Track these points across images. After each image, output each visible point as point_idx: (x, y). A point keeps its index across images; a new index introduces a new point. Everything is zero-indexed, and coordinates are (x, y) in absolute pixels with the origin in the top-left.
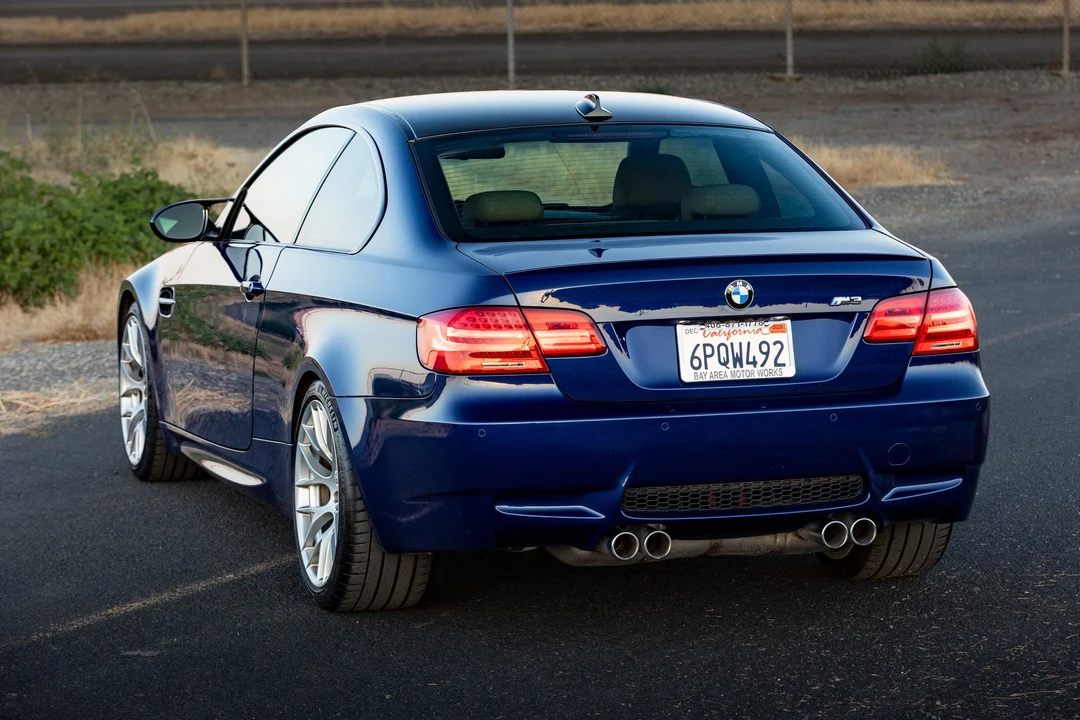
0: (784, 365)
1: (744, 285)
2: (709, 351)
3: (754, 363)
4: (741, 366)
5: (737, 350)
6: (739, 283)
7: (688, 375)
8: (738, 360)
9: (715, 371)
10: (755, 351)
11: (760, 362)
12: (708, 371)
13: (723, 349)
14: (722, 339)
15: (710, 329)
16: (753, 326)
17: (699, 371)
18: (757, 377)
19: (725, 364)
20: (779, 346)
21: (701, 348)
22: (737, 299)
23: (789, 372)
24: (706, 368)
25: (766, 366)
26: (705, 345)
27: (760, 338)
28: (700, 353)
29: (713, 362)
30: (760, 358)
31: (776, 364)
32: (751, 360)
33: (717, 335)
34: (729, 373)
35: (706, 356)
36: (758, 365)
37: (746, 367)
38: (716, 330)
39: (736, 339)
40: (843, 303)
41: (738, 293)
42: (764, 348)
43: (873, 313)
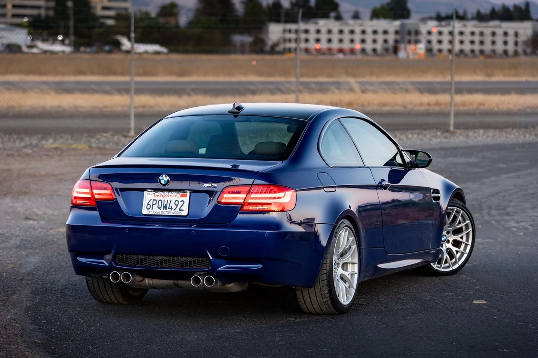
0: (183, 210)
1: (166, 177)
2: (155, 202)
3: (171, 209)
4: (166, 210)
5: (166, 203)
6: (164, 176)
7: (145, 212)
8: (165, 207)
9: (156, 211)
10: (173, 204)
11: (174, 208)
12: (153, 211)
13: (160, 202)
14: (161, 198)
15: (157, 194)
16: (174, 194)
17: (149, 210)
18: (171, 214)
19: (160, 208)
20: (182, 202)
21: (152, 201)
22: (163, 182)
23: (185, 213)
24: (152, 209)
25: (176, 211)
26: (154, 200)
27: (176, 199)
28: (151, 203)
29: (155, 207)
30: (174, 207)
31: (180, 210)
32: (170, 207)
33: (160, 196)
34: (161, 212)
35: (153, 204)
36: (173, 210)
37: (168, 210)
38: (160, 194)
39: (166, 199)
40: (207, 187)
41: (163, 180)
42: (177, 203)
43: (222, 192)
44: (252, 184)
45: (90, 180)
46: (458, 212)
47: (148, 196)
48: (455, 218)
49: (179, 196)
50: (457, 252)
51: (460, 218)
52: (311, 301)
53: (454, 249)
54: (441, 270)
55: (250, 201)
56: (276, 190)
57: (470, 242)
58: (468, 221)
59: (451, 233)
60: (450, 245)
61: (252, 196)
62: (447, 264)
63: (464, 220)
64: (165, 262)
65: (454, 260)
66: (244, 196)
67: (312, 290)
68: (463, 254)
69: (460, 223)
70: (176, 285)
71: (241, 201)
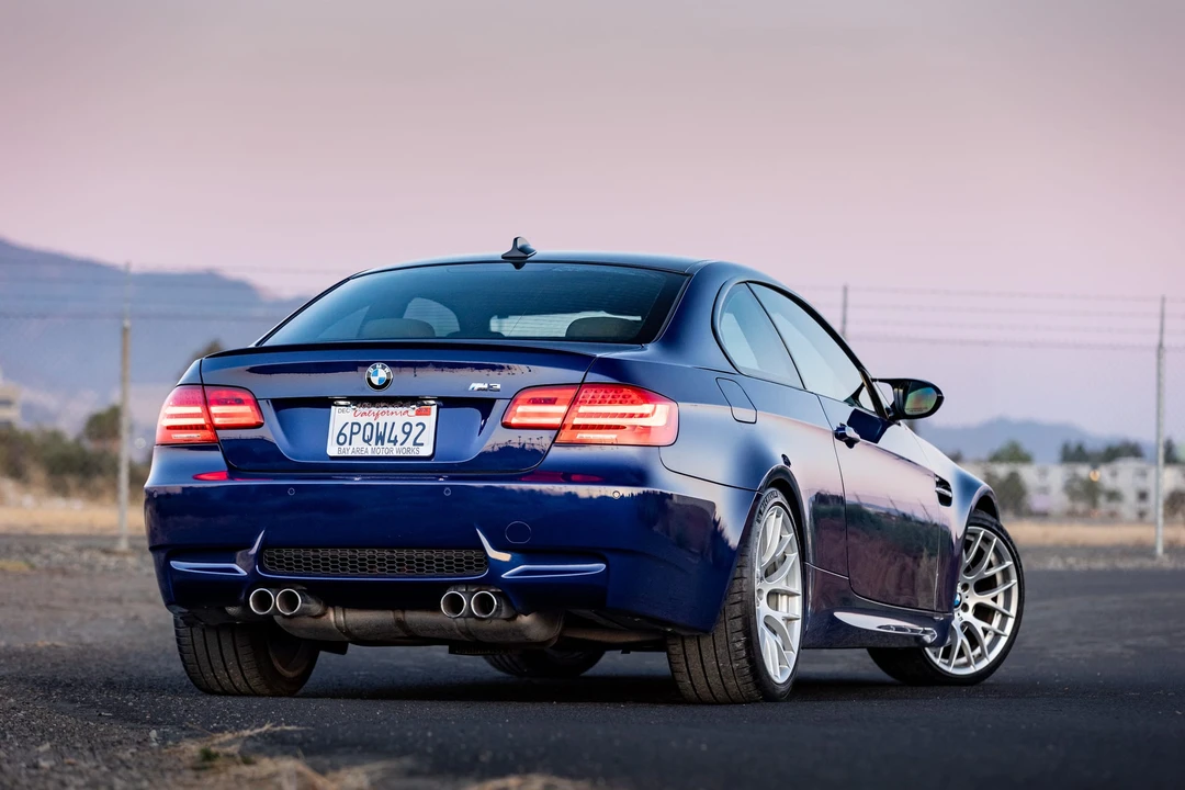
0: (422, 445)
1: (383, 368)
2: (356, 428)
3: (395, 442)
4: (382, 444)
5: (381, 429)
6: (379, 366)
7: (333, 450)
8: (380, 438)
9: (358, 447)
10: (398, 431)
11: (400, 440)
12: (351, 447)
13: (369, 427)
14: (371, 419)
15: (362, 409)
16: (401, 408)
17: (342, 447)
18: (395, 455)
19: (368, 441)
20: (421, 427)
21: (349, 427)
22: (375, 381)
23: (426, 451)
24: (350, 444)
25: (405, 445)
26: (353, 424)
27: (406, 419)
28: (347, 431)
29: (357, 439)
30: (401, 437)
31: (415, 444)
32: (392, 438)
33: (367, 415)
34: (370, 450)
35: (352, 433)
36: (398, 444)
37: (386, 444)
38: (366, 410)
39: (382, 420)
40: (479, 389)
41: (376, 376)
42: (407, 429)
43: (513, 400)
44: (582, 383)
45: (203, 385)
46: (986, 540)
47: (341, 416)
48: (980, 554)
49: (412, 413)
50: (986, 632)
51: (990, 556)
52: (703, 667)
53: (979, 625)
54: (950, 670)
55: (577, 421)
56: (634, 396)
57: (1013, 611)
58: (1009, 563)
59: (972, 588)
60: (969, 616)
61: (583, 409)
62: (963, 660)
63: (1000, 561)
64: (379, 564)
65: (978, 650)
66: (563, 409)
67: (706, 642)
68: (997, 636)
69: (990, 566)
70: (400, 623)
71: (557, 421)
